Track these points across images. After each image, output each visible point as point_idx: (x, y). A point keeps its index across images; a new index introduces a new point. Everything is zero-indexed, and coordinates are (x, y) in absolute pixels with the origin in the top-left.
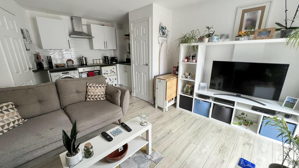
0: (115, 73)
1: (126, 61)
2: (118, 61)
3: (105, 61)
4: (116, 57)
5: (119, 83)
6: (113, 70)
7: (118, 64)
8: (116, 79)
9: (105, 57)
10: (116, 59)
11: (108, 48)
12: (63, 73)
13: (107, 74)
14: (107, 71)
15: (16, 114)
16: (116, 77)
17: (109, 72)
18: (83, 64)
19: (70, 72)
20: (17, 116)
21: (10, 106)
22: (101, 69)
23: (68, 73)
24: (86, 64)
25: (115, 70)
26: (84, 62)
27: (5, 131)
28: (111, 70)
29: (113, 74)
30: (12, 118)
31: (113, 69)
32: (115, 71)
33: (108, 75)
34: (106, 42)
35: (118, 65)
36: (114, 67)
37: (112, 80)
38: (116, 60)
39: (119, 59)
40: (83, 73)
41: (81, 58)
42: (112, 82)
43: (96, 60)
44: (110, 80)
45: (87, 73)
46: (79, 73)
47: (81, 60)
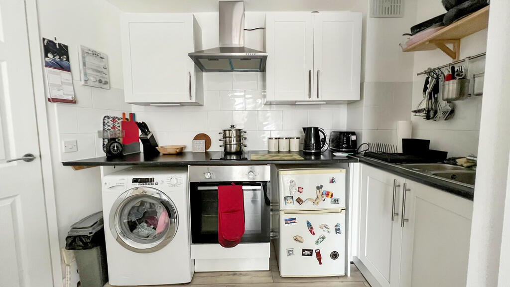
0: (336, 201)
1: (400, 150)
2: (363, 149)
3: (306, 144)
4: (353, 133)
5: (353, 254)
6: (328, 187)
7: (358, 164)
8: (338, 230)
9: (307, 130)
10: (353, 138)
11: (324, 97)
12: (135, 181)
13: (299, 201)
14: (300, 190)
16: (340, 219)
17: (310, 193)
18: (228, 150)
22: (275, 177)
23: (150, 180)
24: (239, 153)
25: (338, 190)
26: (234, 146)
28: (319, 188)
29: (327, 203)
31: (332, 181)
32: (339, 194)
33: (304, 206)
34: (318, 72)
35: (356, 168)
36: (338, 174)
37: (319, 232)
38: (355, 142)
39: (366, 140)
40: (200, 188)
41: (225, 131)
42: (317, 242)
43: (279, 138)
44: (311, 231)
45: (216, 188)
46: (191, 183)
47: (225, 137)
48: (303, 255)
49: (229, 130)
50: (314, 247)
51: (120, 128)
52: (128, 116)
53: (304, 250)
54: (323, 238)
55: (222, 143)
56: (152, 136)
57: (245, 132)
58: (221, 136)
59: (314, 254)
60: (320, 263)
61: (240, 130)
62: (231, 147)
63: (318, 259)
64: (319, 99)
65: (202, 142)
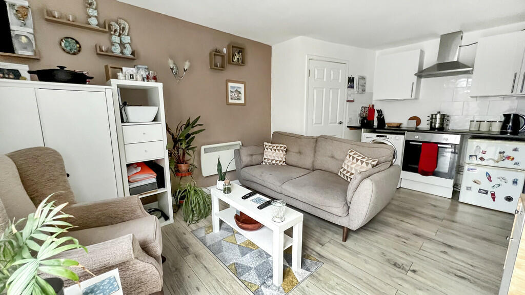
3: (504, 126)
6: (510, 153)
9: (506, 115)
12: (377, 136)
15: (282, 156)
18: (433, 127)
19: (388, 136)
20: (282, 158)
21: (282, 148)
23: (386, 136)
24: (441, 128)
26: (435, 123)
27: (267, 164)
28: (501, 153)
30: (278, 157)
33: (485, 163)
37: (495, 181)
40: (411, 143)
41: (432, 115)
42: (493, 187)
43: (480, 121)
44: (488, 179)
45: (421, 144)
46: (406, 140)
47: (432, 118)
48: (479, 192)
49: (436, 115)
50: (490, 190)
51: (367, 112)
52: (371, 106)
53: (480, 189)
54: (499, 185)
55: (429, 122)
56: (383, 117)
57: (448, 116)
58: (429, 118)
59: (489, 194)
60: (494, 201)
61: (444, 115)
62: (435, 125)
63: (492, 198)
64: (522, 93)
65: (415, 122)
